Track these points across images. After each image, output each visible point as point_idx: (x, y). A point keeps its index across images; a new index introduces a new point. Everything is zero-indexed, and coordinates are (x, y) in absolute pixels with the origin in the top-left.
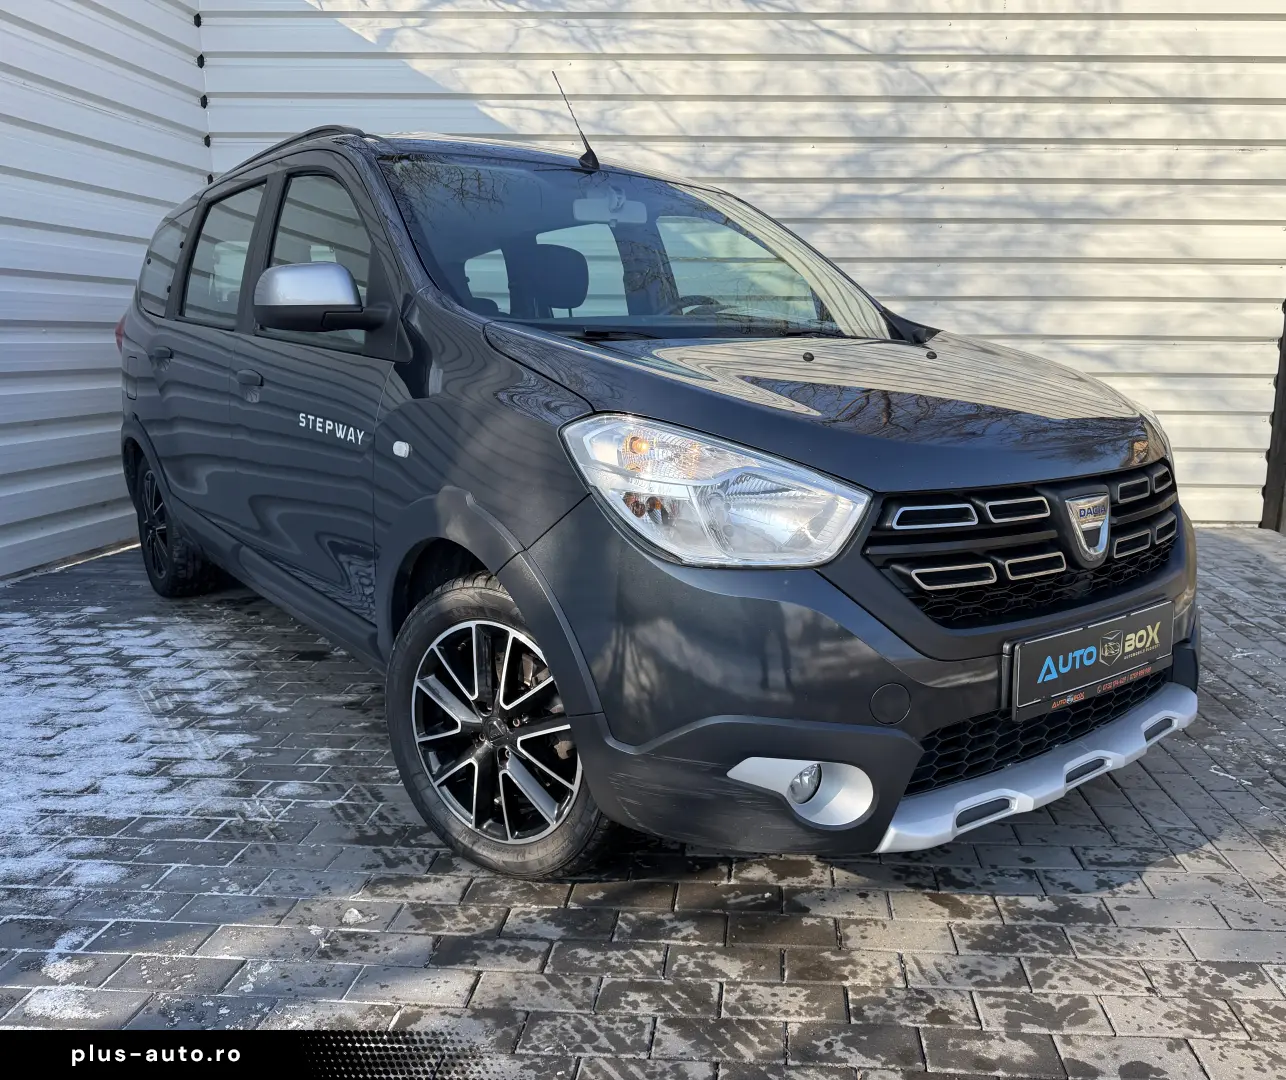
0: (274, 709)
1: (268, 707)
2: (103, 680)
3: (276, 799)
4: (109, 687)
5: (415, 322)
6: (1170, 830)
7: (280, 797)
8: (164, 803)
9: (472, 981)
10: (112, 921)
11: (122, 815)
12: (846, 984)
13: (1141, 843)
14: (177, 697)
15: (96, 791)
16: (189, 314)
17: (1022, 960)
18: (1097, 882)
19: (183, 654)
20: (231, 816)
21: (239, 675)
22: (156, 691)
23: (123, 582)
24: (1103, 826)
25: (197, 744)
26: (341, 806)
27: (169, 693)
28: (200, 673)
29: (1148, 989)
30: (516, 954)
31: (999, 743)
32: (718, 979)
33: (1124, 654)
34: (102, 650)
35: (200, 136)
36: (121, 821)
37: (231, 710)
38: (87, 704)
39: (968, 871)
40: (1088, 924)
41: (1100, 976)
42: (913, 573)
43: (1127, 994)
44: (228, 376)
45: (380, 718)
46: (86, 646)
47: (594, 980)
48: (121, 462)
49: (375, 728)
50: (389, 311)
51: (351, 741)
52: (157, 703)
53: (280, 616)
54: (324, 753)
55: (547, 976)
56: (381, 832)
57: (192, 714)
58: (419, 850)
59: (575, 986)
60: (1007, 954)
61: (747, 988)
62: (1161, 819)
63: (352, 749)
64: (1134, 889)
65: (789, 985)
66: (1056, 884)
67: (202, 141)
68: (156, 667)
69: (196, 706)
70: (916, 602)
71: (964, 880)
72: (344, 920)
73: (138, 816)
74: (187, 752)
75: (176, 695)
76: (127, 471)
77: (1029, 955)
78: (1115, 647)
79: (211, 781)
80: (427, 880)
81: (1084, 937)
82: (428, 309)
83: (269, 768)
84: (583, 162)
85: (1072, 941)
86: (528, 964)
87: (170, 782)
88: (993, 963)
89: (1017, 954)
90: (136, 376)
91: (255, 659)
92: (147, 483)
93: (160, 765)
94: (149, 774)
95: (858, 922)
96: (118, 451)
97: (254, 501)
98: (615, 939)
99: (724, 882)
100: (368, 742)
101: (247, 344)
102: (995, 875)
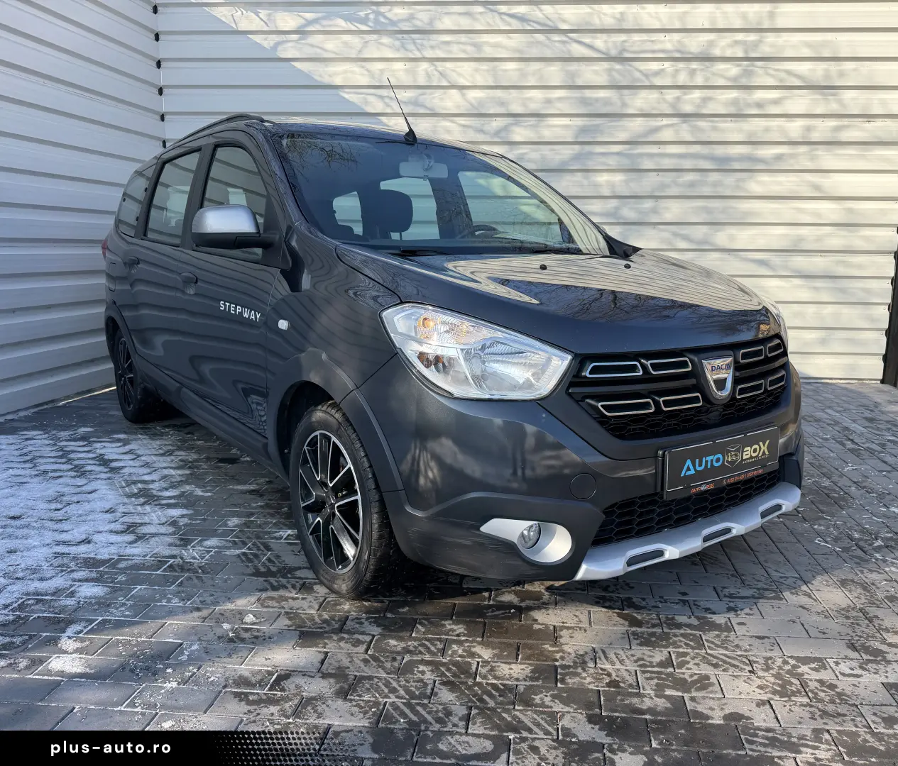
0: (202, 494)
1: (199, 492)
2: (92, 475)
3: (203, 549)
4: (96, 479)
5: (294, 243)
6: (781, 577)
7: (206, 547)
8: (132, 550)
9: (323, 657)
10: (101, 619)
11: (106, 557)
12: (557, 664)
13: (760, 585)
14: (140, 486)
15: (89, 542)
16: (150, 235)
17: (671, 653)
18: (727, 608)
19: (143, 458)
20: (174, 558)
21: (179, 472)
22: (126, 481)
23: (104, 412)
24: (737, 574)
25: (153, 514)
26: (244, 554)
27: (135, 483)
28: (155, 470)
29: (750, 671)
30: (350, 642)
31: (658, 515)
32: (477, 660)
33: (742, 460)
34: (91, 455)
35: (157, 114)
36: (106, 560)
37: (175, 494)
38: (83, 488)
39: (644, 599)
40: (717, 633)
41: (720, 663)
42: (599, 405)
43: (735, 674)
44: (174, 276)
45: (271, 500)
46: (81, 453)
47: (399, 658)
48: (104, 333)
49: (267, 506)
50: (278, 237)
51: (252, 514)
52: (127, 489)
53: (208, 435)
54: (234, 521)
55: (369, 655)
56: (269, 569)
57: (149, 496)
58: (293, 581)
59: (386, 661)
60: (662, 649)
61: (494, 664)
62: (776, 571)
63: (252, 519)
64: (751, 612)
65: (520, 664)
66: (700, 608)
67: (159, 118)
68: (126, 467)
69: (152, 491)
70: (601, 423)
71: (642, 605)
72: (244, 621)
73: (116, 557)
74: (146, 519)
75: (139, 484)
76: (108, 338)
77: (677, 650)
78: (736, 455)
79: (161, 537)
80: (297, 598)
81: (713, 640)
82: (302, 235)
83: (198, 530)
84: (407, 137)
85: (705, 642)
86: (358, 648)
87: (135, 537)
88: (652, 654)
89: (669, 650)
90: (114, 275)
91: (190, 462)
92: (121, 347)
93: (129, 527)
94: (122, 532)
95: (568, 628)
96: (102, 325)
97: (192, 359)
98: (413, 635)
99: (486, 603)
100: (263, 514)
101: (188, 256)
102: (661, 602)
